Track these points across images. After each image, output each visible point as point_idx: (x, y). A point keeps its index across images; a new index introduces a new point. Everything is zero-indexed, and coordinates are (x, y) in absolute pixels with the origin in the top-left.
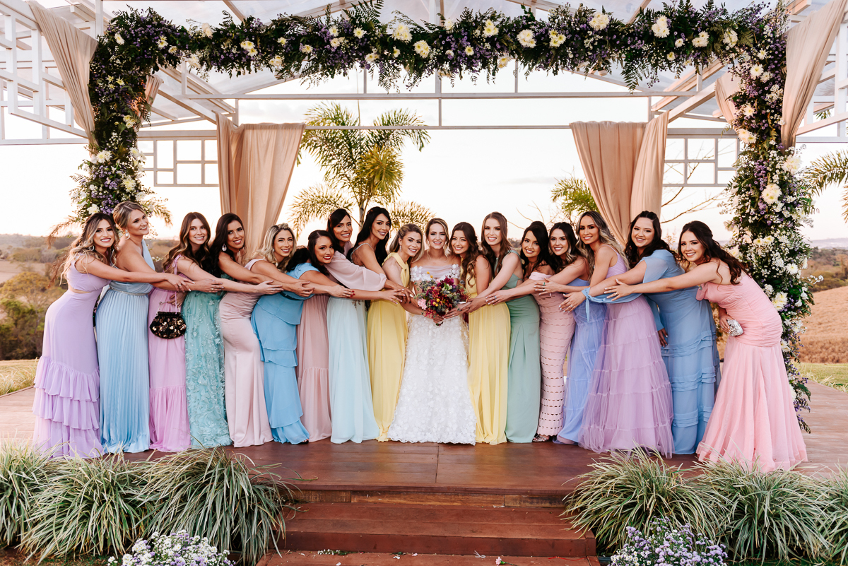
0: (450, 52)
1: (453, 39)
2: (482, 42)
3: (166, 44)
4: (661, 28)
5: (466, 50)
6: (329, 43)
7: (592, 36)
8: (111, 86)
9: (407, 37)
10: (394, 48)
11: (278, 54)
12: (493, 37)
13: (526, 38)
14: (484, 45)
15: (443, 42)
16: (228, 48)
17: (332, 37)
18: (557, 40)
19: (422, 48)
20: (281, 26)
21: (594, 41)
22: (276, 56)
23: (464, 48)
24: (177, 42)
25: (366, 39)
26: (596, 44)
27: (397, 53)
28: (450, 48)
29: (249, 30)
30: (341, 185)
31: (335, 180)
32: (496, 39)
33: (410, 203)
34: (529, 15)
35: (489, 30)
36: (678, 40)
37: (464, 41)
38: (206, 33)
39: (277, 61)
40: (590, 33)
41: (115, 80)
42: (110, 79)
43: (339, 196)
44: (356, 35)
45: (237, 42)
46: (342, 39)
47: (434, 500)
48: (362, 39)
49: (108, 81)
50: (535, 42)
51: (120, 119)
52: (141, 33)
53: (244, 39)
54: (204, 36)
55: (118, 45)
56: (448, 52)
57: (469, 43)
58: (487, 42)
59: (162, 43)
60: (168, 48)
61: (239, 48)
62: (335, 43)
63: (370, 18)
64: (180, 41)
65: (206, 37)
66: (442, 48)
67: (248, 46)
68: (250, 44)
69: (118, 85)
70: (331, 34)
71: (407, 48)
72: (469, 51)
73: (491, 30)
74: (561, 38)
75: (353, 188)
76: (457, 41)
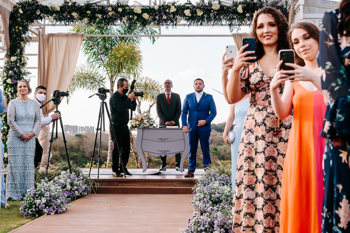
0: (157, 17)
1: (158, 13)
2: (170, 14)
3: (39, 13)
4: (240, 9)
5: (163, 17)
6: (107, 13)
7: (213, 12)
8: (17, 30)
9: (140, 12)
10: (135, 16)
11: (87, 17)
12: (174, 12)
13: (187, 12)
14: (170, 15)
15: (154, 14)
16: (66, 15)
17: (109, 11)
18: (200, 13)
19: (146, 16)
20: (88, 6)
21: (215, 14)
22: (86, 18)
23: (163, 16)
24: (45, 12)
25: (123, 12)
26: (215, 15)
27: (136, 18)
28: (157, 16)
29: (75, 8)
30: (97, 65)
31: (94, 63)
32: (175, 13)
33: (145, 78)
34: (189, 2)
35: (172, 9)
36: (247, 14)
37: (163, 13)
38: (57, 9)
39: (86, 20)
40: (212, 11)
41: (18, 28)
42: (17, 27)
43: (96, 73)
44: (119, 10)
45: (70, 13)
46: (113, 12)
47: (148, 185)
48: (122, 12)
49: (16, 28)
50: (191, 14)
51: (19, 43)
52: (30, 9)
53: (73, 12)
54: (56, 10)
55: (20, 13)
56: (156, 17)
57: (164, 14)
58: (171, 14)
59: (38, 13)
60: (40, 14)
61: (71, 15)
62: (110, 14)
63: (125, 4)
64: (46, 12)
65: (57, 11)
66: (154, 16)
67: (74, 14)
68: (75, 14)
69: (20, 29)
70: (109, 10)
71: (139, 16)
72: (165, 17)
73: (173, 9)
74: (201, 13)
75: (106, 68)
76: (159, 14)
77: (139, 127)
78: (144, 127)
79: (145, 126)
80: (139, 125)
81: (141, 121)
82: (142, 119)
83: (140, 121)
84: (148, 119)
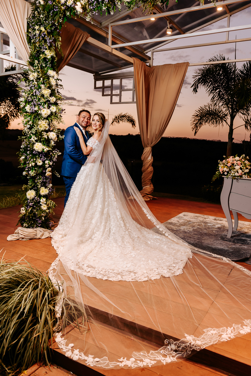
8: (38, 32)
41: (39, 28)
42: (37, 27)
51: (43, 53)
77: (227, 175)
78: (235, 176)
79: (236, 174)
80: (228, 172)
81: (231, 166)
82: (233, 164)
83: (229, 167)
84: (241, 165)
